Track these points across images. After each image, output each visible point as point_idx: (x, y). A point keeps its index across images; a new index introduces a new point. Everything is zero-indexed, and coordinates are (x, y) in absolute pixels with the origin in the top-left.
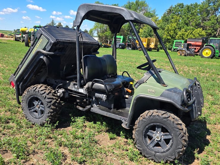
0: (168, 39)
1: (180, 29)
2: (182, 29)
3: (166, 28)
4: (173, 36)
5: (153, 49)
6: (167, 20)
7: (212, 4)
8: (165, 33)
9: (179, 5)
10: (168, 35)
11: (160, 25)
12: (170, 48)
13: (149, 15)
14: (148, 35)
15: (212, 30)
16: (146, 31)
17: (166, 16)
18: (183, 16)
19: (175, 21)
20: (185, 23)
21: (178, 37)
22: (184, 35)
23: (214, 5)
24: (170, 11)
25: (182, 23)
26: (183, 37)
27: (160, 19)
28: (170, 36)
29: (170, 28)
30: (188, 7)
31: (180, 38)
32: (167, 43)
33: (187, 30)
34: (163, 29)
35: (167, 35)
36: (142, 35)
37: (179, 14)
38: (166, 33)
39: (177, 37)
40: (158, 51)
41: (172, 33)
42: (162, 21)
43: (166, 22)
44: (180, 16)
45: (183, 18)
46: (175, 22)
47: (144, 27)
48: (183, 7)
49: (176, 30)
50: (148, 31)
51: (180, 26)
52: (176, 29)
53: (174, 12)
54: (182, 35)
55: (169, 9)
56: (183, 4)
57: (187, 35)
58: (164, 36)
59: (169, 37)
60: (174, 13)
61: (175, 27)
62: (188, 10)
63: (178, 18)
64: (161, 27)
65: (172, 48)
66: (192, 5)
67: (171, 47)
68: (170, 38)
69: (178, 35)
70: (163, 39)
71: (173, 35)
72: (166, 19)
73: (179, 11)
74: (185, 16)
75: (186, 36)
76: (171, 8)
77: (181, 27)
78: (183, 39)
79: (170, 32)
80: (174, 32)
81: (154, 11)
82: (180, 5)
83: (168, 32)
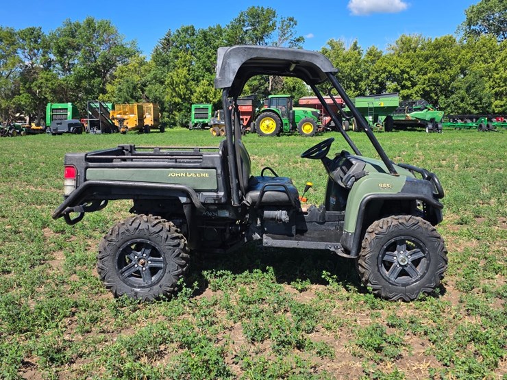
0: (175, 103)
1: (197, 80)
2: (202, 81)
3: (168, 81)
4: (185, 97)
5: (153, 127)
6: (164, 61)
7: (250, 28)
8: (167, 90)
9: (186, 30)
10: (174, 94)
11: (152, 73)
12: (184, 122)
13: (121, 52)
14: (128, 97)
15: (259, 80)
16: (124, 87)
17: (161, 54)
18: (198, 54)
19: (183, 64)
20: (205, 66)
21: (197, 99)
22: (208, 92)
23: (255, 29)
24: (168, 42)
25: (199, 68)
26: (206, 97)
27: (149, 60)
28: (180, 96)
29: (175, 79)
30: (205, 35)
31: (201, 99)
32: (174, 112)
33: (212, 82)
34: (162, 83)
35: (172, 94)
36: (115, 99)
37: (187, 50)
38: (169, 90)
39: (194, 98)
40: (162, 131)
41: (182, 89)
42: (154, 64)
43: (164, 66)
44: (192, 54)
45: (199, 59)
46: (184, 66)
47: (116, 80)
48: (193, 34)
49: (189, 84)
50: (129, 88)
51: (197, 73)
52: (188, 81)
53: (178, 44)
54: (205, 93)
55: (166, 39)
56: (193, 27)
57: (215, 94)
58: (167, 98)
59: (177, 100)
60: (178, 47)
61: (185, 76)
62: (205, 40)
63: (188, 57)
64: (155, 78)
65: (187, 122)
66: (211, 30)
67: (185, 120)
68: (180, 100)
69: (195, 94)
70: (166, 105)
71: (185, 94)
72: (162, 62)
73: (188, 42)
74: (202, 52)
75: (212, 94)
76: (169, 35)
77: (198, 77)
78: (208, 101)
79: (177, 89)
80: (186, 88)
81: (133, 43)
82: (188, 29)
83: (174, 89)
